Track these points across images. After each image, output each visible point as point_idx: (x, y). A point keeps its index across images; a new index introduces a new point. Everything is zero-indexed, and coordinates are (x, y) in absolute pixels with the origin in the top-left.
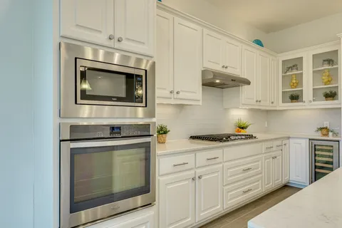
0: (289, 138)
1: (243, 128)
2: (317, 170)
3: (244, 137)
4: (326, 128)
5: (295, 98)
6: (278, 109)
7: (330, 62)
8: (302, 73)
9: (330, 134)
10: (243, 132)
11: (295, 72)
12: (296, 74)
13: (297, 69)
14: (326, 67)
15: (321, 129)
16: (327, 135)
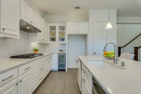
0: (52, 54)
1: (36, 51)
2: (60, 64)
3: (39, 55)
4: (61, 50)
5: (53, 40)
6: (48, 43)
7: (63, 29)
8: (56, 32)
9: (63, 52)
10: (37, 52)
11: (53, 31)
12: (54, 32)
13: (54, 30)
14: (62, 31)
15: (60, 50)
16: (61, 52)
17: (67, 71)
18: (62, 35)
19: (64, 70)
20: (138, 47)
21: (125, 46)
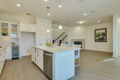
2: (14, 54)
7: (15, 27)
8: (8, 28)
11: (5, 27)
15: (12, 43)
16: (14, 45)
17: (20, 58)
18: (14, 31)
19: (18, 58)
20: (61, 40)
21: (56, 40)
